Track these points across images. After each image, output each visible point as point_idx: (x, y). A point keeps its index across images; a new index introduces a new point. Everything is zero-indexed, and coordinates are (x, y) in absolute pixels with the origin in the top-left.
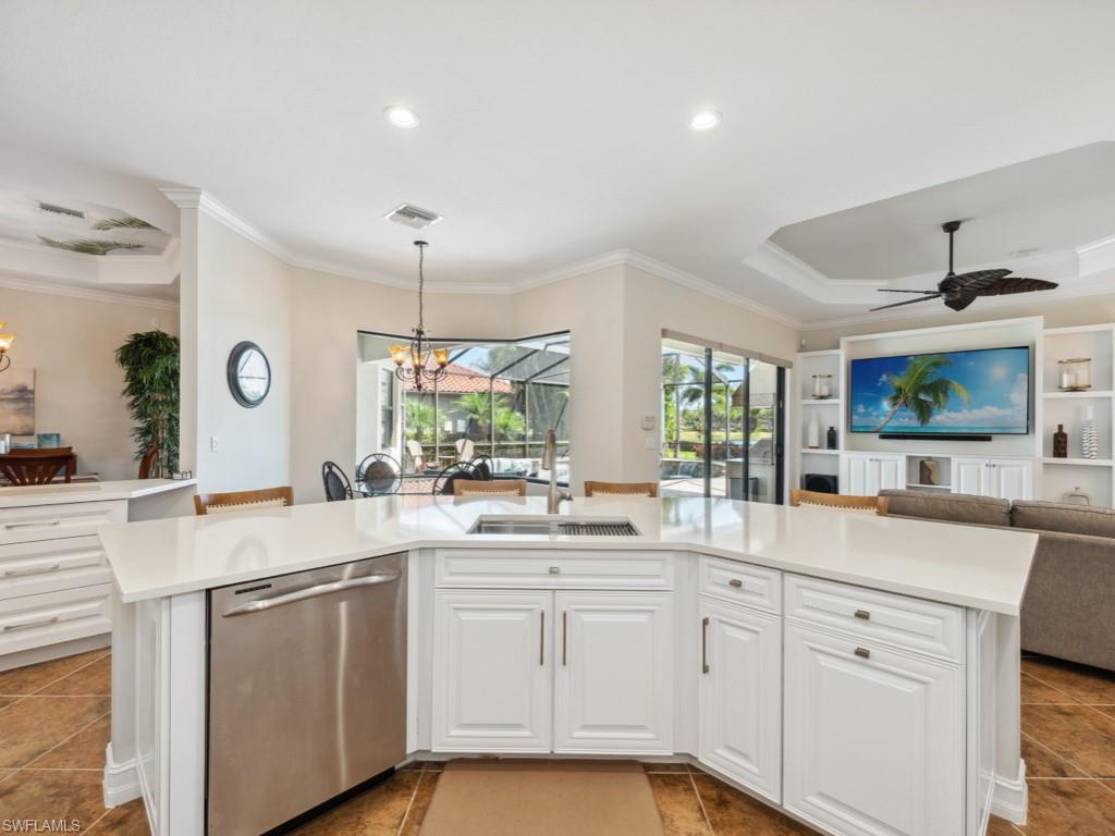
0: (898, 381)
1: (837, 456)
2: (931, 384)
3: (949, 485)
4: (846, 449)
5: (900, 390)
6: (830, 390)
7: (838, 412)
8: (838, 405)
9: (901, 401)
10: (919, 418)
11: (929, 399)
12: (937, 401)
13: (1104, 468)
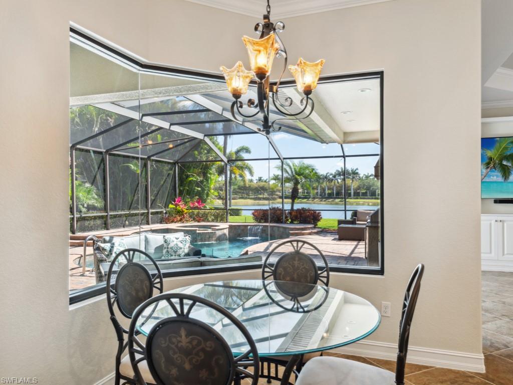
0: (490, 153)
2: (510, 155)
5: (491, 159)
9: (492, 165)
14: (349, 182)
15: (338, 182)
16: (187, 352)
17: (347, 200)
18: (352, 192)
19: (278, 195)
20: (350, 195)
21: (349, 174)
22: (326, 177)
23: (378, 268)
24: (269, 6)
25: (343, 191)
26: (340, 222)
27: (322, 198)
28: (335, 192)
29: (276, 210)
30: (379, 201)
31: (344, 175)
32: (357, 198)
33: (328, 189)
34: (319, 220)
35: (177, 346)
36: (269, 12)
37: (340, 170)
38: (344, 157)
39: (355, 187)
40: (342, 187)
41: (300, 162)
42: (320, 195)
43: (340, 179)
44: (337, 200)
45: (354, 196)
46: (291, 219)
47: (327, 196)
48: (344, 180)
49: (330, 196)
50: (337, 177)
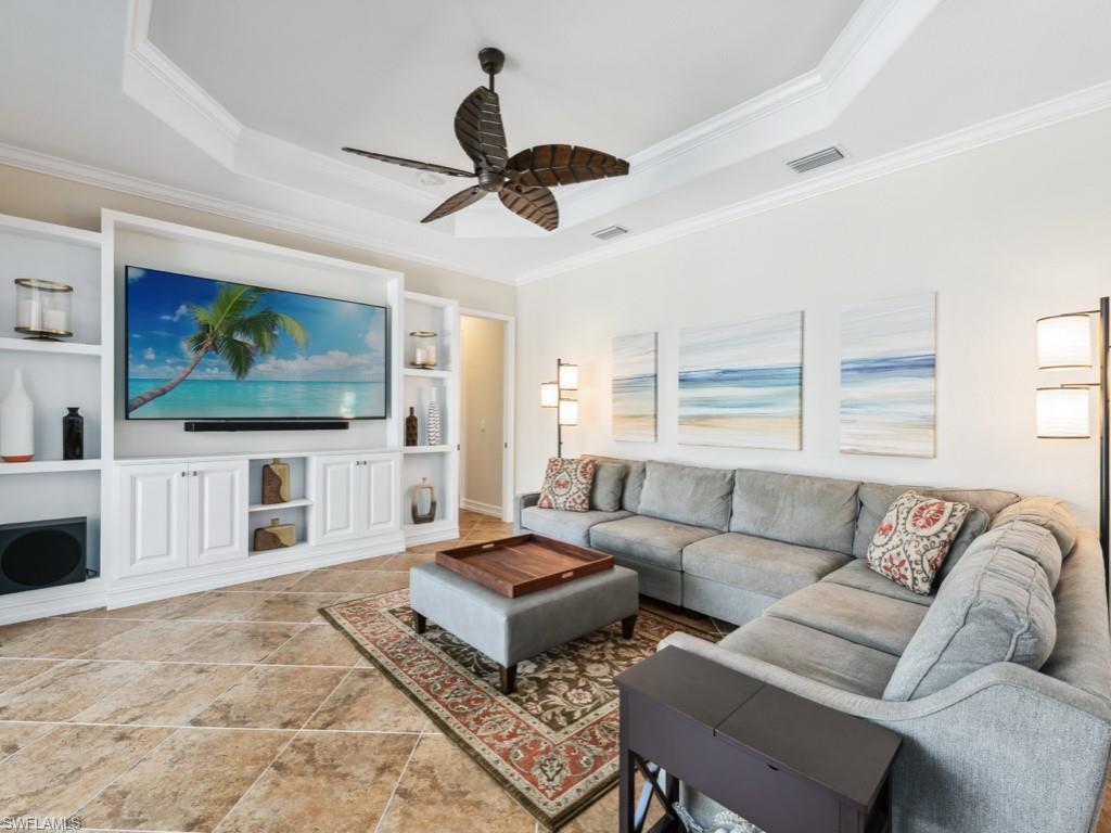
0: (204, 314)
2: (251, 319)
3: (304, 498)
4: (119, 456)
5: (206, 327)
6: (69, 322)
7: (99, 373)
8: (98, 358)
9: (210, 343)
10: (233, 368)
11: (250, 342)
12: (260, 343)
13: (442, 455)
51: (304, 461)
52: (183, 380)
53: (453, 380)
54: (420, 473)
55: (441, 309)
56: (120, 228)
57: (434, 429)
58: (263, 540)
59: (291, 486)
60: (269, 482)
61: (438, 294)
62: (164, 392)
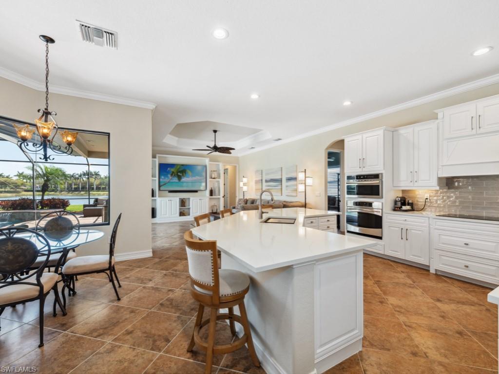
0: (172, 170)
1: (155, 200)
2: (181, 171)
3: (189, 206)
4: (159, 197)
5: (173, 172)
7: (156, 183)
8: (155, 180)
10: (178, 180)
11: (181, 174)
12: (183, 175)
13: (219, 198)
14: (92, 180)
15: (83, 180)
16: (11, 252)
17: (91, 192)
18: (95, 187)
19: (23, 189)
20: (93, 189)
21: (93, 175)
22: (73, 176)
23: (107, 223)
24: (47, 103)
25: (88, 186)
26: (85, 206)
27: (69, 191)
28: (80, 187)
29: (27, 200)
30: (107, 193)
31: (88, 175)
32: (99, 191)
33: (75, 185)
34: (68, 206)
35: (5, 250)
36: (47, 106)
37: (85, 172)
38: (88, 165)
39: (97, 183)
40: (87, 183)
41: (51, 166)
42: (67, 189)
43: (85, 178)
44: (82, 193)
45: (96, 189)
46: (41, 205)
47: (73, 189)
48: (88, 178)
49: (76, 190)
50: (82, 176)
51: (189, 199)
52: (169, 182)
53: (222, 181)
54: (214, 202)
55: (219, 165)
56: (159, 157)
57: (217, 192)
58: (182, 214)
59: (187, 204)
60: (183, 203)
61: (218, 162)
62: (165, 184)
